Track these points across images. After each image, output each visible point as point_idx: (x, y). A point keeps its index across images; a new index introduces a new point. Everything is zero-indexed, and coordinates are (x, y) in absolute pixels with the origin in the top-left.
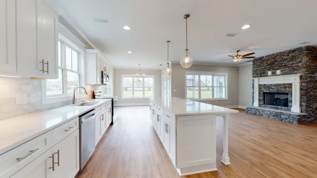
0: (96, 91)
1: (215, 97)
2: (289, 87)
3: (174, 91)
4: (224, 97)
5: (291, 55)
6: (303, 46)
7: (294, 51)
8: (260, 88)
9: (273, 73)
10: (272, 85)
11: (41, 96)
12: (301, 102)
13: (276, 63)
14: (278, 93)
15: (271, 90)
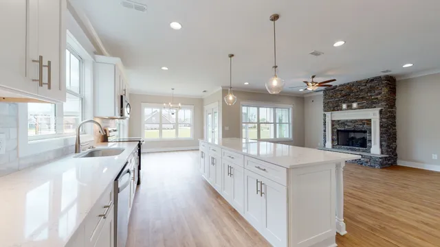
0: (109, 129)
1: (278, 137)
2: (368, 124)
3: (227, 128)
4: (288, 137)
5: (368, 85)
6: (382, 74)
7: (372, 80)
8: (333, 125)
9: (348, 106)
10: (347, 121)
11: (17, 138)
12: (381, 141)
13: (351, 95)
14: (354, 131)
15: (346, 127)
